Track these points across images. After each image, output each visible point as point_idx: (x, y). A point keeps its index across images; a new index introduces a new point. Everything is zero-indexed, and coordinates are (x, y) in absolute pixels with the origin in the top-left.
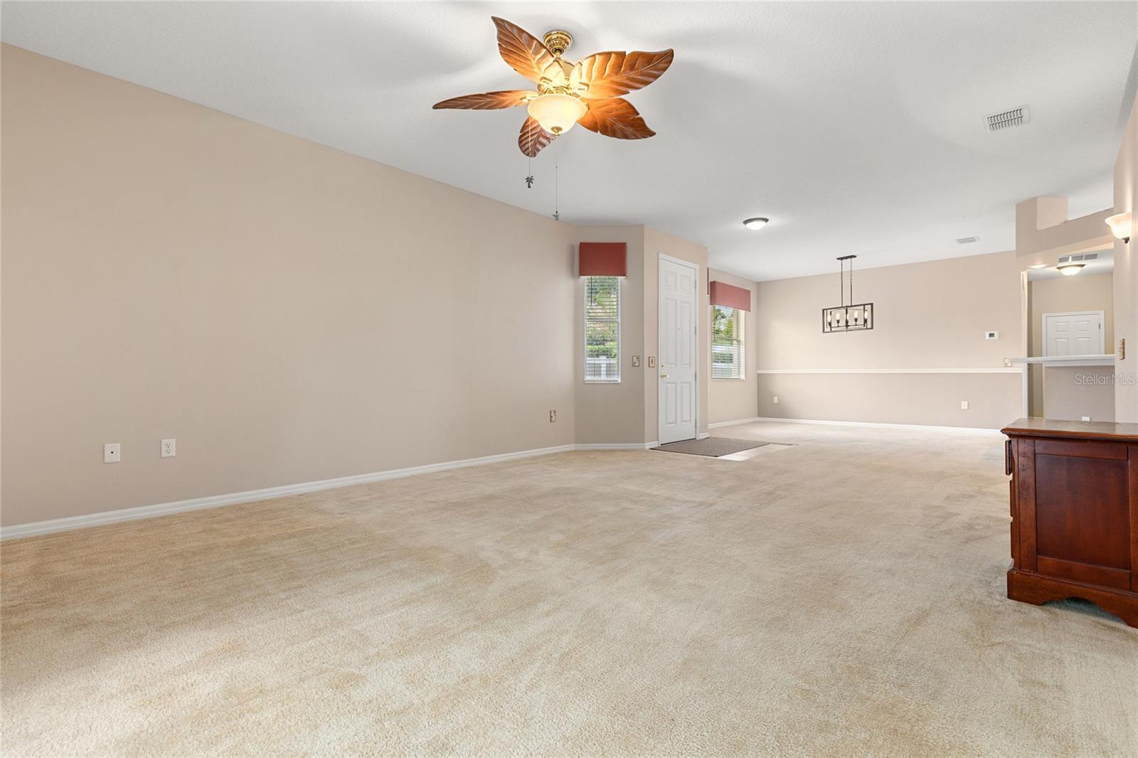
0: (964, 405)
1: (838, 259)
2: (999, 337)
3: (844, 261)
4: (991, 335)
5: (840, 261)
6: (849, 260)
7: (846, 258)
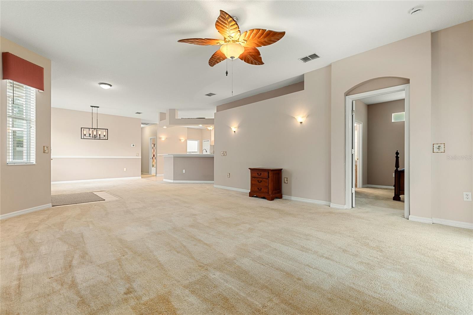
0: (125, 169)
1: (91, 106)
2: (135, 146)
3: (93, 108)
4: (133, 145)
5: (92, 107)
6: (96, 108)
7: (95, 107)
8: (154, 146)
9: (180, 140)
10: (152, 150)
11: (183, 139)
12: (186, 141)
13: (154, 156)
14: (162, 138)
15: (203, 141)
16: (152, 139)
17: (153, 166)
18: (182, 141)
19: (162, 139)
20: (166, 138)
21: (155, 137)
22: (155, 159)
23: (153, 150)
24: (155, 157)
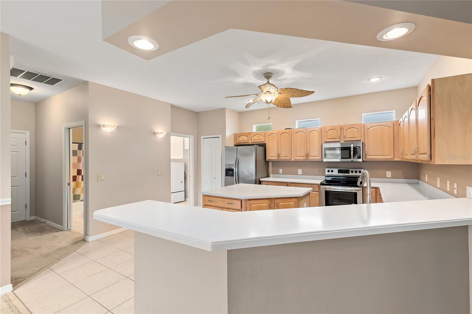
8: (80, 148)
9: (155, 133)
10: (74, 159)
11: (161, 132)
12: (168, 136)
13: (79, 172)
14: (104, 126)
15: (202, 137)
16: (71, 130)
17: (76, 198)
18: (160, 136)
19: (104, 129)
20: (118, 127)
21: (82, 123)
22: (82, 180)
23: (76, 158)
24: (82, 176)
